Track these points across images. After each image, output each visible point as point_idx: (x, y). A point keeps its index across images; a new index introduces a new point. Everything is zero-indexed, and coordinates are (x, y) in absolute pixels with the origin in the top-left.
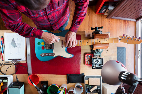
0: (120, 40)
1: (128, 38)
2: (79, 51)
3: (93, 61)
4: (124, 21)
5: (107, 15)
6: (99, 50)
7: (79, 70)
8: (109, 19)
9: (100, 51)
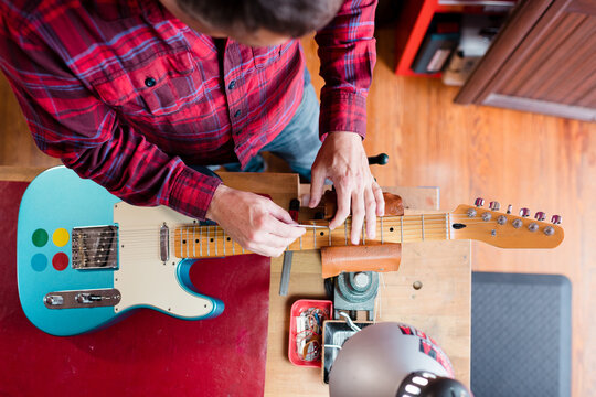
0: (454, 226)
1: (499, 219)
2: (263, 285)
3: (329, 341)
4: (561, 122)
5: (455, 87)
6: (351, 277)
7: (255, 389)
8: (473, 107)
9: (361, 281)
